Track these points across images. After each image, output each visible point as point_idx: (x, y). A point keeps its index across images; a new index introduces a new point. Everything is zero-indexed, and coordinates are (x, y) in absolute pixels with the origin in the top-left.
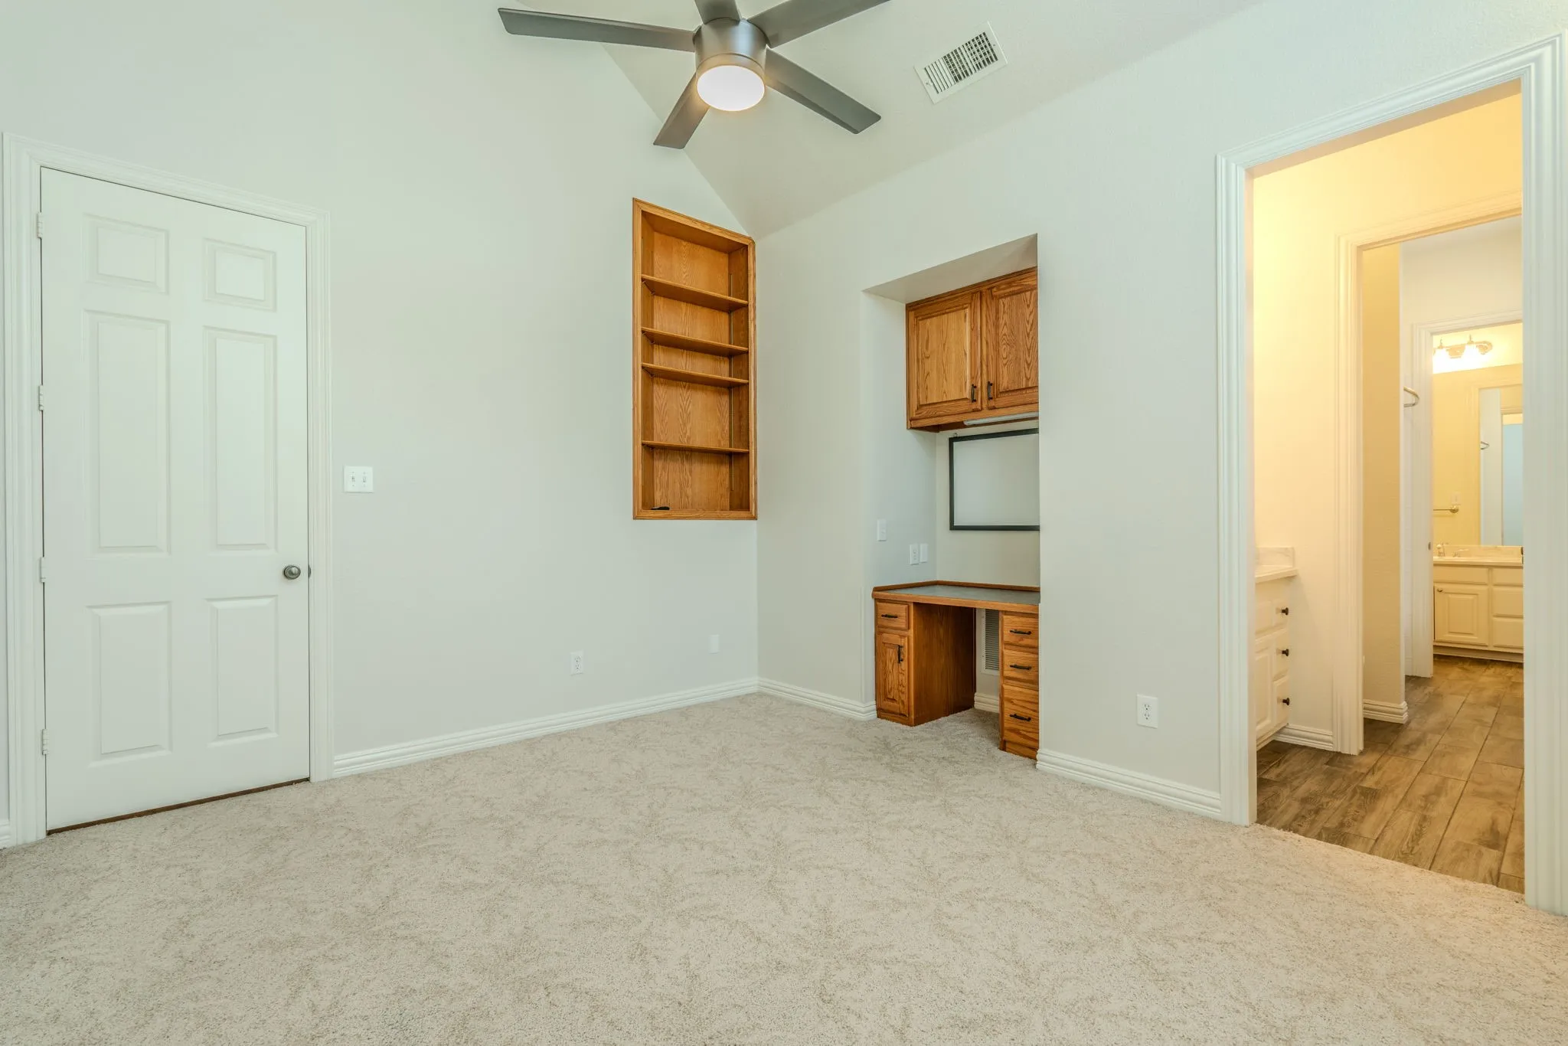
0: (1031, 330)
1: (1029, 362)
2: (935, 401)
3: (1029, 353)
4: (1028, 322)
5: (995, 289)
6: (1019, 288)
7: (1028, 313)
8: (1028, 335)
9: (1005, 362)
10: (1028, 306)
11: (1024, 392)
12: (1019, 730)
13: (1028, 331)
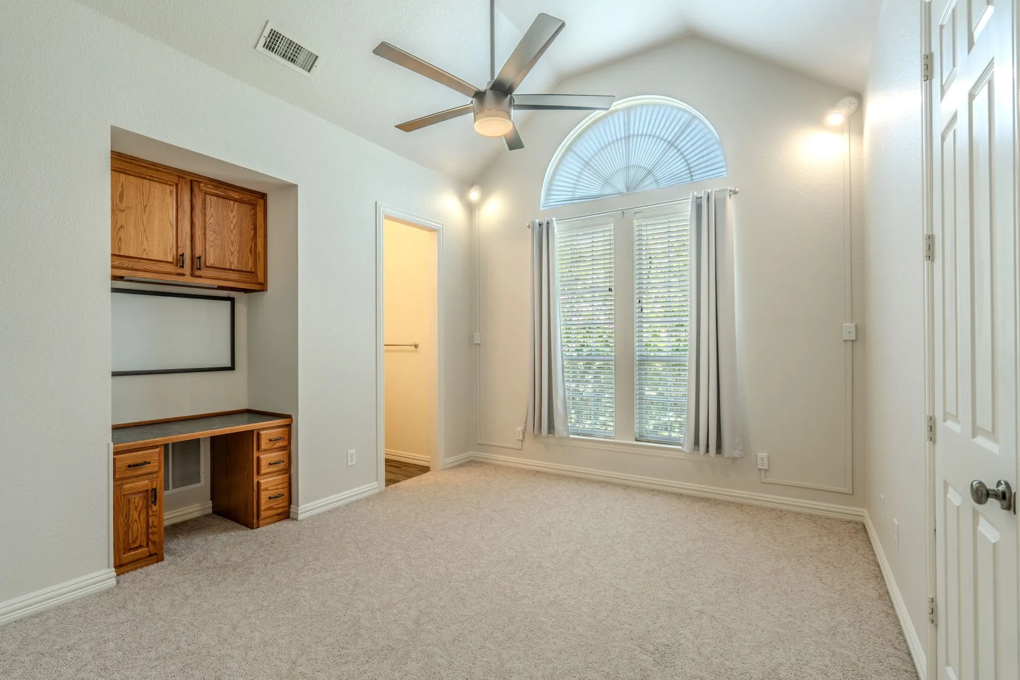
0: (234, 229)
1: (232, 251)
2: (132, 255)
3: (232, 244)
4: (232, 222)
5: (202, 185)
6: (223, 194)
7: (232, 217)
8: (232, 231)
9: (212, 244)
10: (232, 211)
11: (227, 271)
12: (272, 506)
13: (232, 229)
